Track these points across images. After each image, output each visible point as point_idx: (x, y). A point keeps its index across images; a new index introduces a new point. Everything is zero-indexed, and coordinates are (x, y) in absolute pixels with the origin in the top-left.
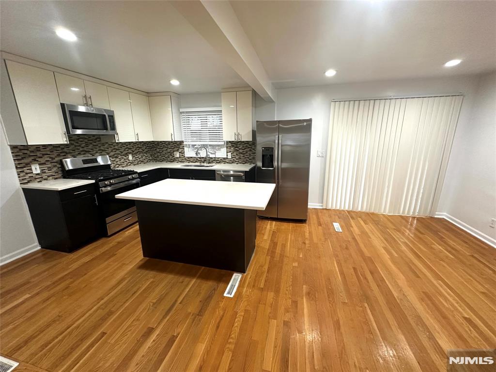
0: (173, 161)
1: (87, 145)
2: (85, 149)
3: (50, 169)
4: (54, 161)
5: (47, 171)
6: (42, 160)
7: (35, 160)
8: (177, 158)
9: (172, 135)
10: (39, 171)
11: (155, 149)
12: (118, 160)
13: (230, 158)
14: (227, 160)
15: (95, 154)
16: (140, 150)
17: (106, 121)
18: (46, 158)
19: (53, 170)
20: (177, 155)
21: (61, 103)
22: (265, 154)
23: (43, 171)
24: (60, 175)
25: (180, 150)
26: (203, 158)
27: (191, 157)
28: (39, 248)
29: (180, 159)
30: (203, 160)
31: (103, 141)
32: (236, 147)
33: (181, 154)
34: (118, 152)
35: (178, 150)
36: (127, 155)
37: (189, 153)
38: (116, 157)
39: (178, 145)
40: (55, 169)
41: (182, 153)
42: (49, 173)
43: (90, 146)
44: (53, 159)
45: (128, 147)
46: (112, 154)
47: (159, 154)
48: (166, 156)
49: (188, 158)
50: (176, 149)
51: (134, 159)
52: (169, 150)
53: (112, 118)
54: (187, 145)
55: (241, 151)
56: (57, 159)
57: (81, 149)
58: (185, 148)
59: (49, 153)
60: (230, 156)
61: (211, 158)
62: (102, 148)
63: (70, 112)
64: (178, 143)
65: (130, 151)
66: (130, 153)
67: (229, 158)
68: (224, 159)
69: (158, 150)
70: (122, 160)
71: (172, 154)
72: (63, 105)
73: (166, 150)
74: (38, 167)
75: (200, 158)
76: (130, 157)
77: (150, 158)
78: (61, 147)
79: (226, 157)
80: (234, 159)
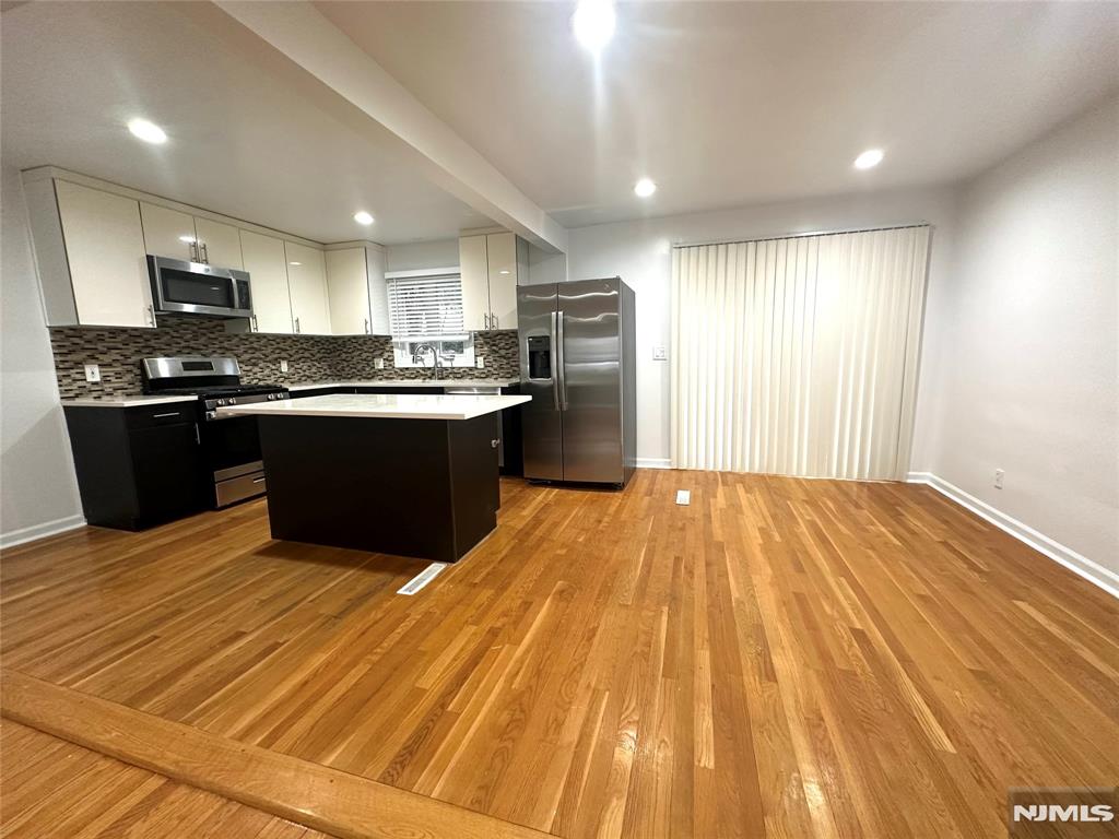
0: (373, 377)
1: (195, 338)
2: (192, 344)
3: (119, 375)
4: (129, 361)
5: (113, 380)
6: (106, 359)
7: (92, 357)
8: (380, 370)
9: (366, 323)
10: (97, 378)
11: (338, 353)
12: (256, 369)
15: (211, 354)
16: (307, 354)
17: (232, 292)
18: (114, 355)
19: (125, 379)
20: (380, 364)
21: (147, 256)
22: (534, 349)
23: (105, 379)
24: (138, 389)
25: (386, 355)
26: (429, 369)
27: (407, 369)
28: (84, 524)
29: (385, 374)
30: (429, 373)
31: (227, 333)
32: (494, 345)
33: (388, 363)
34: (257, 354)
35: (381, 355)
36: (277, 361)
37: (402, 359)
38: (255, 365)
39: (381, 344)
40: (129, 377)
41: (390, 360)
42: (116, 383)
43: (203, 340)
44: (126, 357)
45: (281, 346)
46: (247, 356)
47: (345, 364)
48: (360, 367)
49: (401, 370)
50: (379, 352)
51: (292, 370)
52: (364, 355)
53: (244, 286)
54: (397, 343)
55: (503, 352)
56: (134, 359)
57: (184, 344)
58: (395, 350)
59: (120, 346)
60: (481, 365)
61: (446, 369)
62: (226, 344)
63: (164, 272)
64: (382, 340)
65: (284, 354)
66: (284, 359)
67: (479, 366)
68: (471, 369)
70: (267, 372)
71: (369, 362)
72: (150, 259)
73: (360, 355)
74: (96, 369)
75: (424, 369)
76: (284, 367)
77: (328, 372)
78: (145, 336)
79: (473, 365)
80: (490, 369)
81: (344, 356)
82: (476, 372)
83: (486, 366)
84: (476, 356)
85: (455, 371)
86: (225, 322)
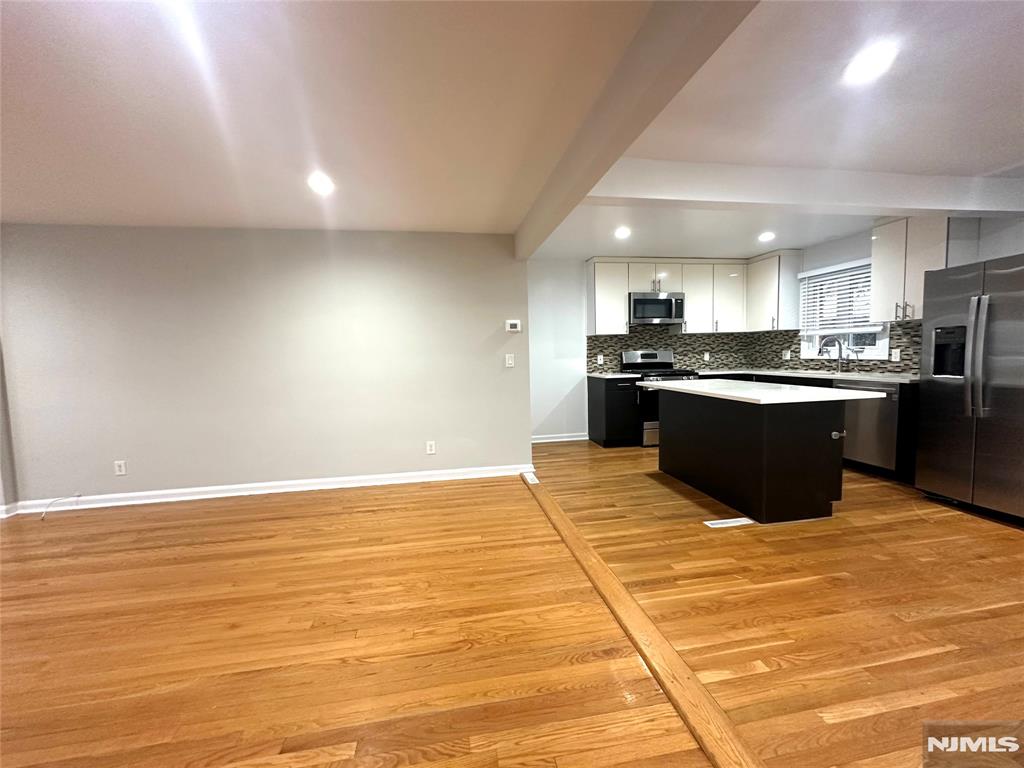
0: (779, 367)
1: (651, 339)
2: (648, 342)
3: (611, 361)
4: (616, 353)
5: (609, 363)
6: (606, 352)
8: (787, 361)
9: (773, 320)
11: (752, 346)
12: (686, 358)
13: (898, 360)
15: (657, 348)
16: (726, 347)
17: (673, 308)
19: (613, 364)
20: (787, 355)
21: (628, 293)
22: (943, 341)
23: (605, 363)
24: (618, 369)
25: (793, 347)
27: (812, 360)
28: (587, 438)
29: (791, 364)
30: (834, 364)
31: (670, 334)
33: (794, 354)
34: (689, 348)
35: (789, 347)
36: (702, 352)
37: (808, 351)
38: (685, 355)
39: (790, 338)
40: (615, 362)
41: (797, 352)
42: (610, 365)
43: (655, 340)
45: (706, 341)
46: (681, 349)
48: (769, 358)
49: (806, 361)
50: (787, 345)
51: (712, 359)
52: (774, 348)
53: (680, 304)
57: (644, 342)
58: (802, 342)
60: (896, 356)
62: (668, 342)
63: (636, 300)
65: (708, 347)
66: (707, 351)
67: (893, 360)
68: (883, 362)
70: (693, 360)
71: (778, 354)
72: (630, 294)
73: (771, 347)
76: (707, 357)
77: (743, 361)
78: (624, 339)
79: (886, 358)
80: (907, 362)
81: (758, 348)
82: (888, 366)
83: (902, 360)
84: (891, 348)
85: (864, 363)
86: (670, 327)
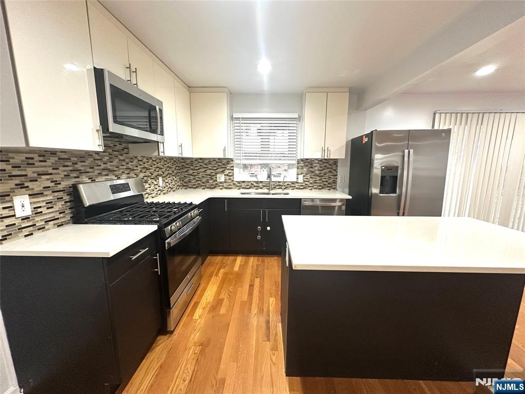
0: (215, 187)
3: (50, 205)
5: (44, 210)
6: (36, 187)
7: (22, 185)
8: (221, 183)
10: (28, 212)
11: (185, 170)
13: (302, 181)
14: (297, 185)
16: (170, 171)
18: (45, 182)
19: (56, 208)
20: (222, 178)
21: (94, 68)
22: (385, 175)
25: (227, 172)
26: (262, 182)
27: (244, 182)
29: (225, 185)
30: (260, 185)
32: (311, 167)
33: (228, 178)
35: (223, 172)
37: (240, 175)
38: (146, 182)
39: (223, 164)
40: (59, 206)
41: (230, 175)
44: (57, 183)
45: (159, 165)
47: (192, 177)
48: (204, 180)
49: (239, 182)
50: (221, 170)
51: (164, 184)
52: (209, 172)
54: (237, 164)
55: (317, 172)
56: (65, 184)
57: (103, 166)
58: (235, 169)
59: (50, 171)
61: (274, 182)
62: (130, 165)
65: (160, 172)
66: (160, 175)
67: (299, 182)
68: (293, 183)
69: (191, 172)
70: (152, 187)
71: (212, 177)
73: (205, 172)
74: (26, 201)
76: (161, 182)
79: (295, 180)
83: (304, 182)
84: (298, 174)
